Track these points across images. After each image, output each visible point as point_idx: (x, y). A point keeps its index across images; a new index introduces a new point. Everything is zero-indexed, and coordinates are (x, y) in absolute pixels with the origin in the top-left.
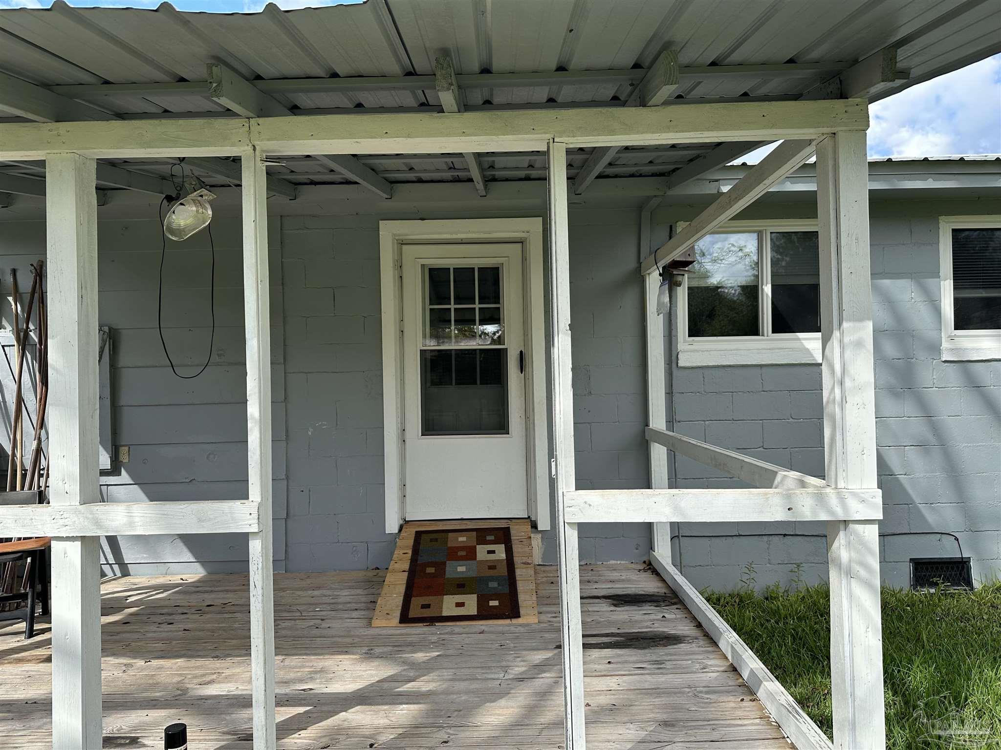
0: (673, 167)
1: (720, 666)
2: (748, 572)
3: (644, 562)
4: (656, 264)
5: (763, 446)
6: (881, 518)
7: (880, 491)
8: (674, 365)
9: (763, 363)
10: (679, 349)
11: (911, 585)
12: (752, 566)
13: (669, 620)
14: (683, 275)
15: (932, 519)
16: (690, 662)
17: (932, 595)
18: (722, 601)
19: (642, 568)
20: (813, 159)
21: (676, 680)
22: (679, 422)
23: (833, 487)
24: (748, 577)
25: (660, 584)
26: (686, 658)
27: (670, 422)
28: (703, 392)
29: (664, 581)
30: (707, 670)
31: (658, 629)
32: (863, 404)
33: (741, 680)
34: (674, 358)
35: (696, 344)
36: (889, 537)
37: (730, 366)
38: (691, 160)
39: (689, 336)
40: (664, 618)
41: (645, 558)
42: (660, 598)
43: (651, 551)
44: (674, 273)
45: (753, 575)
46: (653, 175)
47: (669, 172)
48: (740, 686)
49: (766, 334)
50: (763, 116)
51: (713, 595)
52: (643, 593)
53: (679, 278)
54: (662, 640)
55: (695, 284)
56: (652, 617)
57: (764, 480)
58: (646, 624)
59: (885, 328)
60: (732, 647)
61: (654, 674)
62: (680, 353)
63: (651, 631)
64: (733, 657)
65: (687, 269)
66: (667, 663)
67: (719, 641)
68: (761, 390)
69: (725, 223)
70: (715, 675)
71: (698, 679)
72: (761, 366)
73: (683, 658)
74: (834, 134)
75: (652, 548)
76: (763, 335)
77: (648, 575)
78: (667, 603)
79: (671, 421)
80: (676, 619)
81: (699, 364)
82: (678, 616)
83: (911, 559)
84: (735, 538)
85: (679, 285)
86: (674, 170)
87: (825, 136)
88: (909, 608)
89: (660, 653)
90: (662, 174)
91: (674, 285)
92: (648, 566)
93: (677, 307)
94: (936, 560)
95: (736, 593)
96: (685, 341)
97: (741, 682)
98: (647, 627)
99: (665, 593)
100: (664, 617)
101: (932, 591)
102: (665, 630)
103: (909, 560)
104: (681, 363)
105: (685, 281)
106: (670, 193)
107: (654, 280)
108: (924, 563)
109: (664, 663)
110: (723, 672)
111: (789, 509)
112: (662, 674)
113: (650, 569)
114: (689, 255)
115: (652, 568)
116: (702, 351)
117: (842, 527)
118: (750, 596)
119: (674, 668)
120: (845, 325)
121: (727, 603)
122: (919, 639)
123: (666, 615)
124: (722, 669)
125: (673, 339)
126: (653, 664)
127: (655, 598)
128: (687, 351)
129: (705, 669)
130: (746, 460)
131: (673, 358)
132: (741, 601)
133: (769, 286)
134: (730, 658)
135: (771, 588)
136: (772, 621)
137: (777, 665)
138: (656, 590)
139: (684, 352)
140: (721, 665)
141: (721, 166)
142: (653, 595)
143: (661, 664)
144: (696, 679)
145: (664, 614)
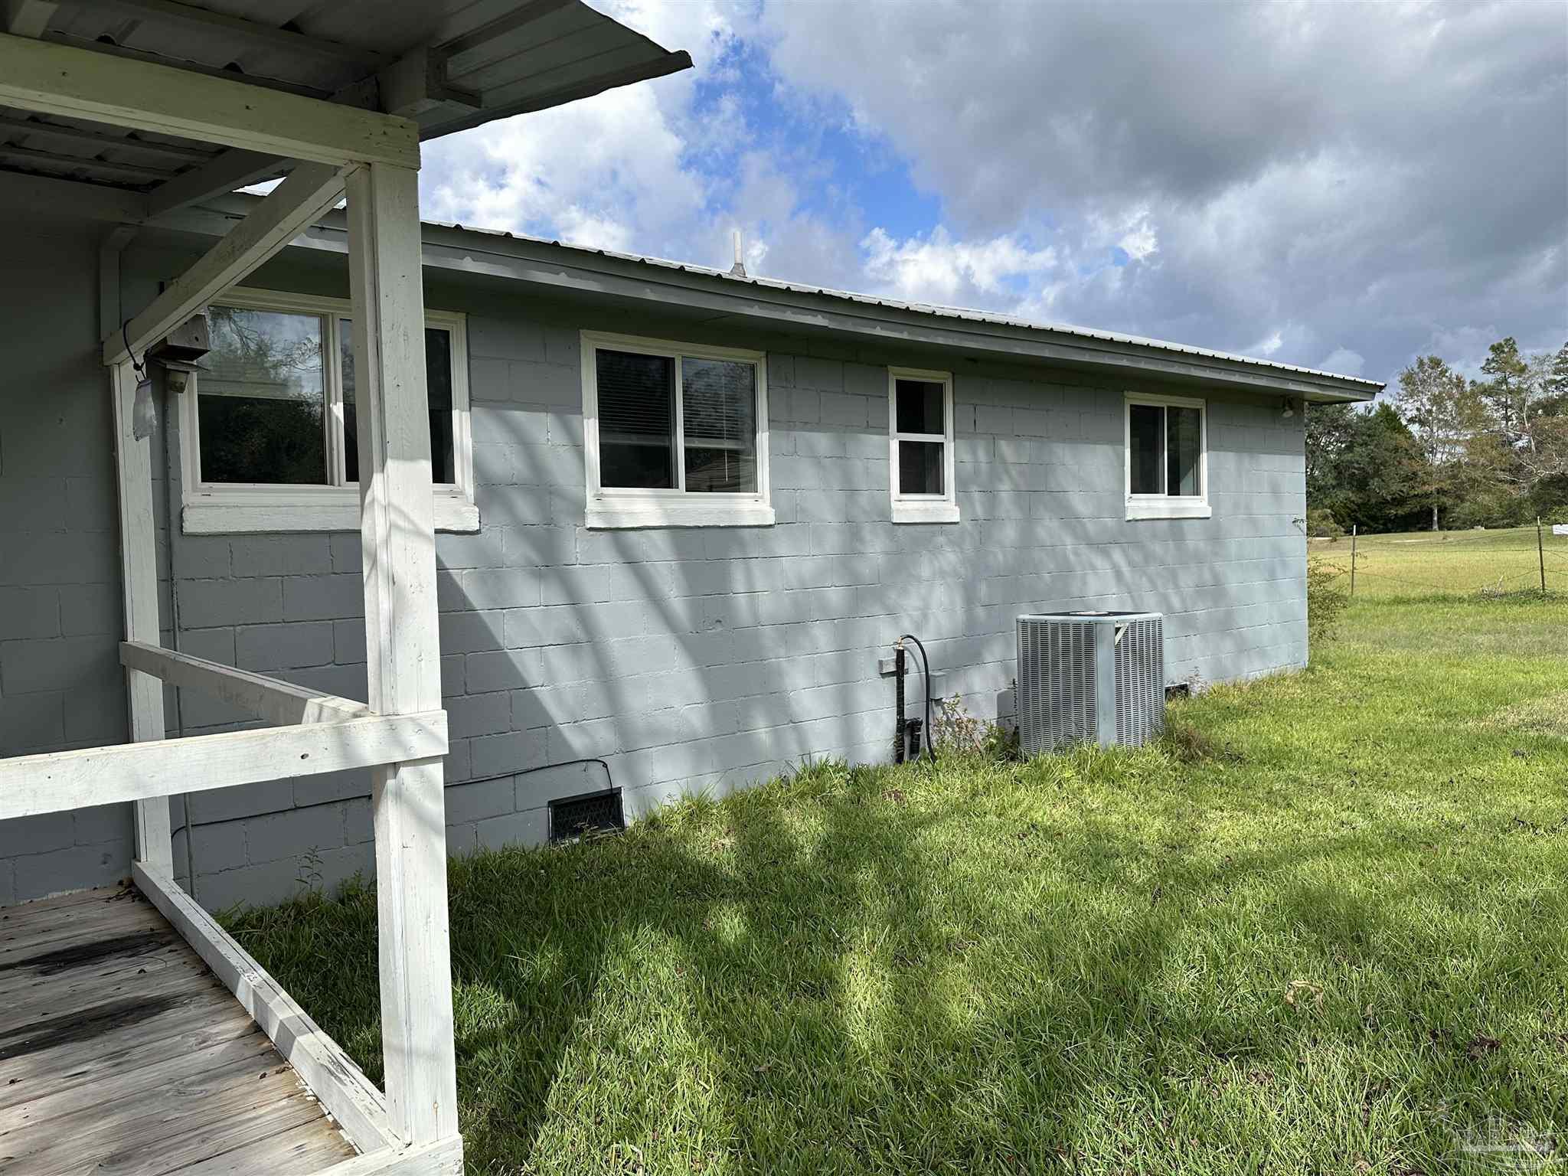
0: (150, 177)
1: (233, 1031)
2: (311, 865)
3: (121, 883)
4: (127, 347)
5: (333, 662)
6: (447, 752)
7: (445, 712)
8: (175, 531)
9: (332, 528)
10: (184, 503)
11: (550, 838)
12: (316, 854)
13: (152, 974)
14: (188, 373)
15: (579, 743)
16: (179, 1038)
17: (574, 847)
18: (266, 919)
19: (113, 893)
20: (343, 203)
21: (146, 1077)
22: (187, 630)
23: (378, 714)
24: (308, 871)
25: (146, 916)
26: (175, 1032)
27: (168, 631)
28: (231, 578)
29: (153, 908)
30: (210, 1043)
31: (127, 996)
32: (420, 585)
33: (266, 1044)
34: (174, 518)
35: (216, 494)
36: (522, 776)
37: (277, 533)
38: (180, 171)
39: (203, 480)
40: (142, 974)
41: (123, 876)
42: (141, 941)
43: (133, 861)
44: (168, 367)
45: (317, 868)
46: (117, 184)
47: (148, 185)
48: (262, 1055)
49: (336, 482)
50: (247, 107)
51: (252, 912)
52: (109, 938)
53: (181, 378)
54: (132, 1014)
55: (213, 390)
56: (122, 975)
57: (289, 713)
58: (103, 993)
59: (514, 480)
60: (255, 994)
61: (104, 1077)
62: (186, 509)
63: (111, 1003)
64: (256, 1011)
65: (195, 363)
66: (135, 1051)
67: (236, 990)
68: (331, 571)
69: (231, 290)
70: (222, 1047)
71: (191, 1063)
72: (330, 533)
73: (165, 1034)
74: (369, 164)
75: (135, 856)
76: (332, 484)
77: (126, 904)
78: (152, 945)
79: (170, 630)
80: (163, 970)
81: (222, 529)
82: (169, 964)
83: (549, 802)
84: (289, 814)
85: (181, 389)
86: (155, 184)
87: (356, 166)
88: (543, 871)
89: (126, 1036)
90: (132, 187)
91: (171, 389)
92: (126, 888)
93: (178, 427)
94: (583, 798)
95: (291, 902)
96: (195, 489)
97: (268, 1047)
98: (105, 997)
99: (152, 930)
100: (142, 971)
101: (576, 840)
102: (141, 993)
103: (546, 804)
104: (189, 527)
105: (192, 385)
106: (150, 223)
107: (127, 379)
108: (566, 805)
109: (127, 1053)
110: (238, 1038)
111: (302, 757)
112: (123, 1072)
113: (130, 892)
114: (197, 339)
115: (135, 891)
116: (228, 507)
117: (390, 773)
118: (314, 902)
119: (147, 1056)
120: (389, 463)
121: (275, 922)
122: (550, 912)
123: (147, 968)
124: (236, 1034)
125: (172, 483)
126: (105, 1061)
127: (131, 942)
128: (199, 507)
129: (204, 1042)
130: (268, 685)
131: (172, 518)
132: (299, 913)
133: (341, 405)
134: (252, 1013)
135: (349, 882)
136: (346, 934)
137: (344, 1002)
138: (137, 928)
139: (193, 507)
140: (233, 1027)
141: (225, 189)
142: (129, 938)
143: (123, 1055)
144: (186, 1064)
145: (142, 967)
